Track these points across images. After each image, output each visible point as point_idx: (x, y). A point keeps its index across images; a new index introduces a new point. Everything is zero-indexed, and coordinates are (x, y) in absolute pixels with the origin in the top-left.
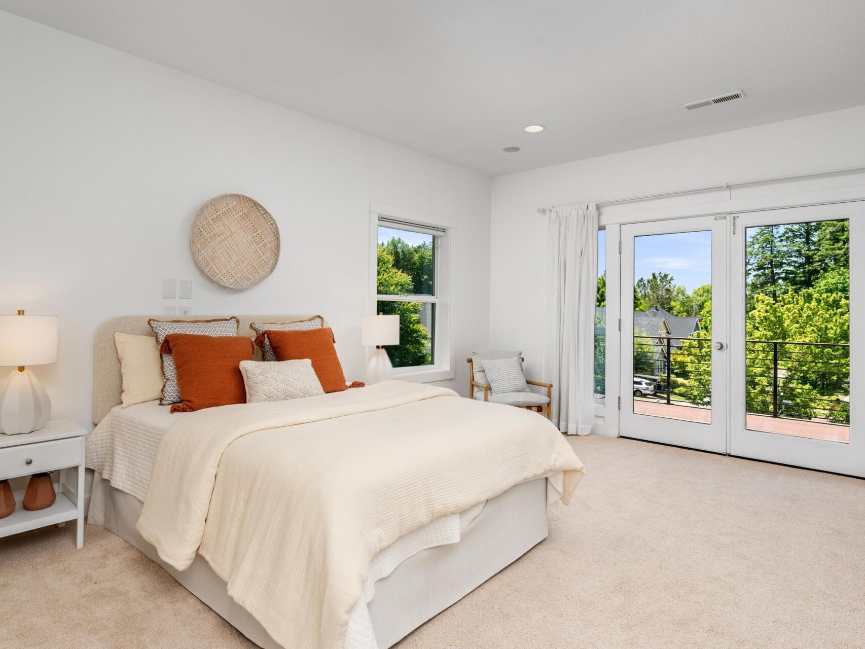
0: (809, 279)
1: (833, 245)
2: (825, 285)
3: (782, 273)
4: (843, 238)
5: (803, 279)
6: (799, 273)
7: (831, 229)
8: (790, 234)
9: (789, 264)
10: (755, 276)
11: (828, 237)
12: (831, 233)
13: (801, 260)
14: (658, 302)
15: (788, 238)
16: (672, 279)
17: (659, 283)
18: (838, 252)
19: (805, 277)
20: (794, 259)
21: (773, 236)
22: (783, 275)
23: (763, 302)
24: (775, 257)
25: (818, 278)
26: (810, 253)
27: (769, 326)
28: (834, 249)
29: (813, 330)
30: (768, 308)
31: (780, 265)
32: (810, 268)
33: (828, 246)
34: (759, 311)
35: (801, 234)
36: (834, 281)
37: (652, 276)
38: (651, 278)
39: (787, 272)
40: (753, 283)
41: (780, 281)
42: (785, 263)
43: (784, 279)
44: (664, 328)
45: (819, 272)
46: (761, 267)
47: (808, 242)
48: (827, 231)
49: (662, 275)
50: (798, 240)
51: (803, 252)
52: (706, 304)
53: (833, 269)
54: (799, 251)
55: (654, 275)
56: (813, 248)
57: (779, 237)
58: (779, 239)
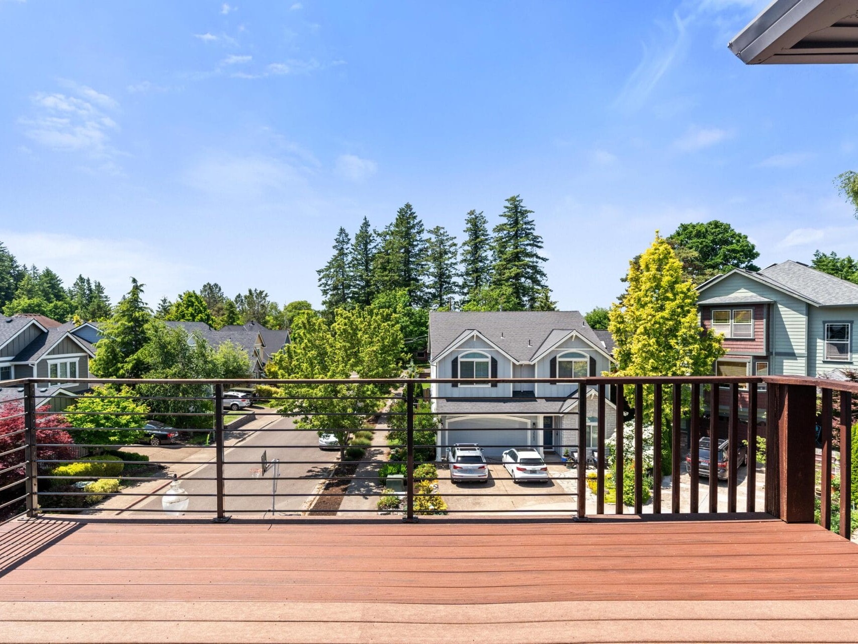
0: (368, 299)
1: (383, 273)
2: (378, 304)
3: (350, 293)
4: (388, 268)
5: (364, 298)
6: (361, 294)
7: (381, 260)
8: (355, 262)
9: (354, 286)
10: (331, 295)
11: (379, 266)
12: (382, 263)
13: (363, 284)
14: (254, 317)
15: (354, 265)
16: (266, 295)
17: (255, 299)
18: (386, 278)
20: (358, 282)
21: (344, 262)
22: (351, 295)
23: (342, 316)
24: (345, 280)
25: (373, 298)
26: (369, 278)
27: (347, 337)
28: (383, 276)
29: (378, 340)
30: (347, 321)
31: (349, 287)
32: (369, 290)
33: (379, 274)
34: (339, 324)
35: (363, 263)
36: (383, 300)
37: (248, 292)
38: (248, 294)
39: (354, 293)
40: (330, 301)
41: (349, 300)
42: (352, 285)
43: (351, 298)
44: (259, 341)
45: (374, 293)
46: (335, 288)
47: (367, 269)
48: (379, 262)
49: (258, 292)
50: (361, 267)
51: (364, 277)
52: (295, 319)
53: (382, 292)
54: (361, 276)
55: (250, 291)
56: (370, 274)
57: (348, 264)
58: (348, 266)
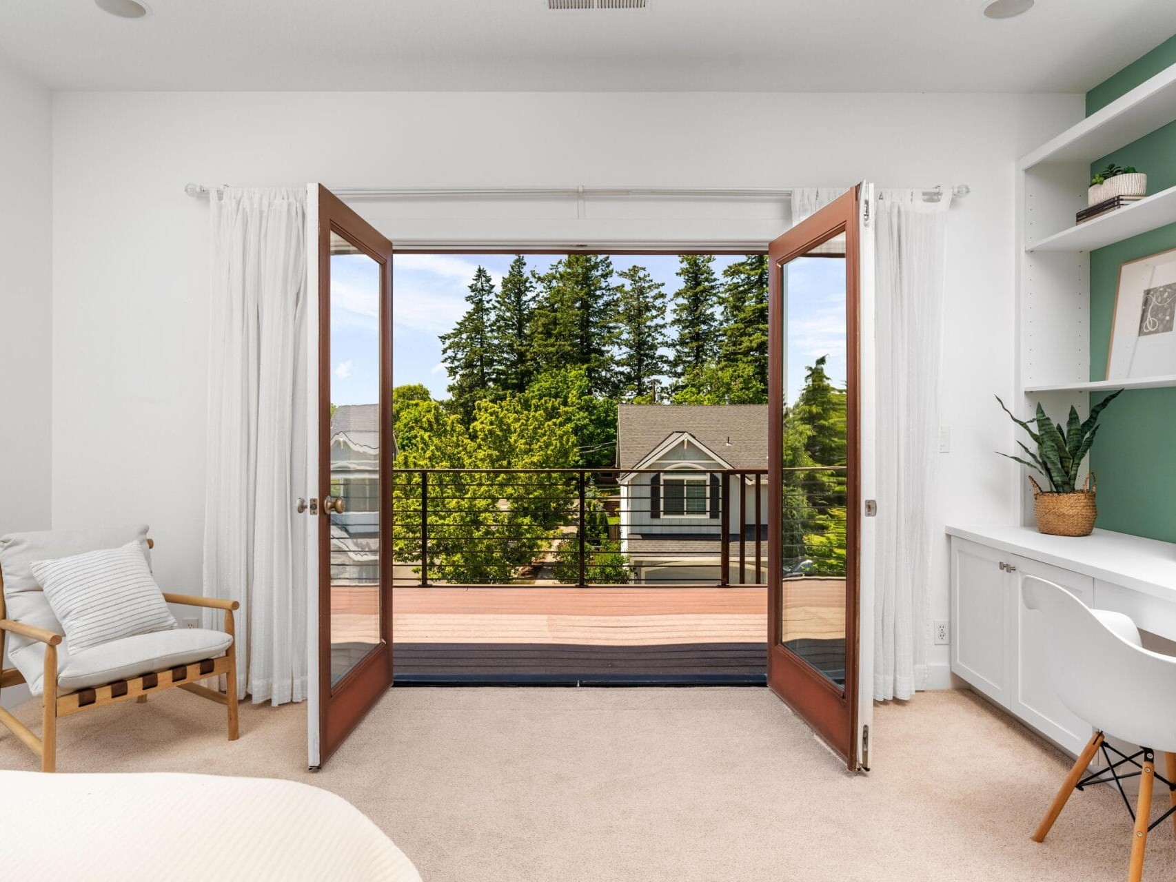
0: (522, 382)
1: (546, 340)
2: (539, 390)
3: (493, 373)
4: (555, 332)
5: (515, 381)
6: (511, 374)
7: (543, 320)
8: (502, 323)
9: (500, 362)
10: (462, 376)
11: (540, 330)
12: (544, 325)
13: (513, 357)
15: (499, 328)
18: (551, 349)
19: (517, 379)
20: (505, 355)
21: (483, 323)
22: (494, 376)
24: (486, 351)
25: (530, 381)
26: (523, 349)
28: (546, 346)
31: (490, 363)
32: (523, 368)
33: (540, 342)
34: (482, 423)
35: (514, 324)
36: (547, 385)
39: (499, 373)
40: (461, 386)
41: (491, 384)
42: (496, 360)
43: (495, 381)
45: (532, 373)
46: (469, 365)
47: (520, 335)
48: (540, 323)
50: (510, 331)
51: (515, 347)
52: (401, 414)
53: (546, 371)
54: (510, 345)
56: (525, 342)
57: (490, 326)
58: (489, 329)
